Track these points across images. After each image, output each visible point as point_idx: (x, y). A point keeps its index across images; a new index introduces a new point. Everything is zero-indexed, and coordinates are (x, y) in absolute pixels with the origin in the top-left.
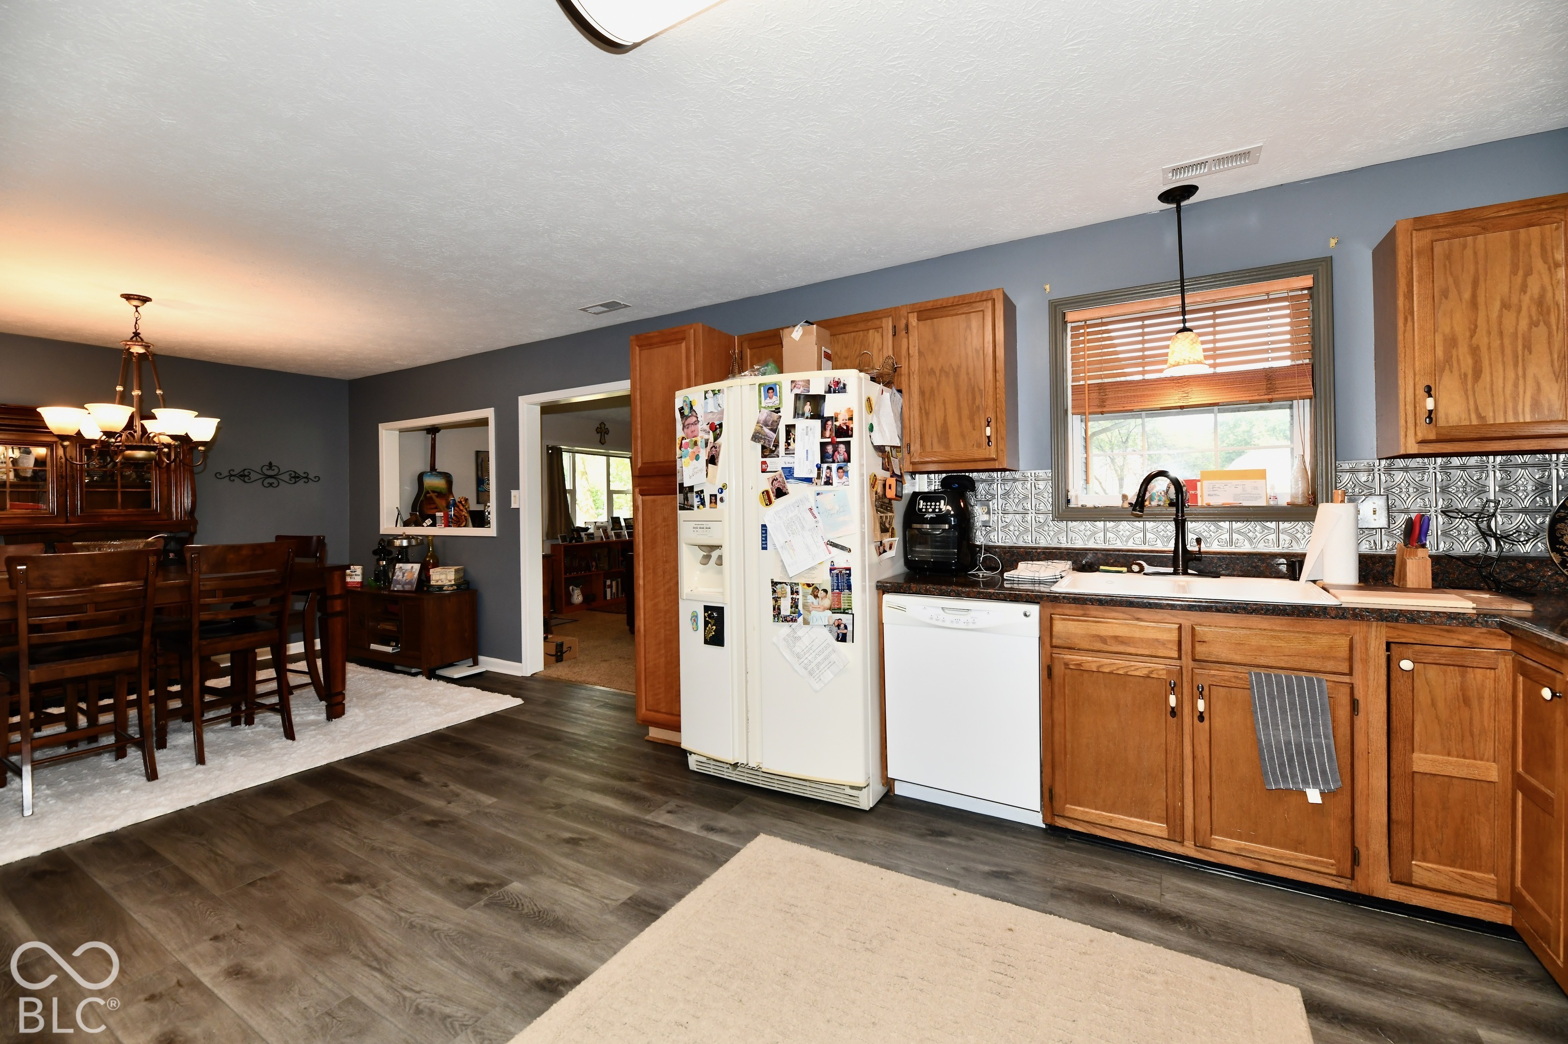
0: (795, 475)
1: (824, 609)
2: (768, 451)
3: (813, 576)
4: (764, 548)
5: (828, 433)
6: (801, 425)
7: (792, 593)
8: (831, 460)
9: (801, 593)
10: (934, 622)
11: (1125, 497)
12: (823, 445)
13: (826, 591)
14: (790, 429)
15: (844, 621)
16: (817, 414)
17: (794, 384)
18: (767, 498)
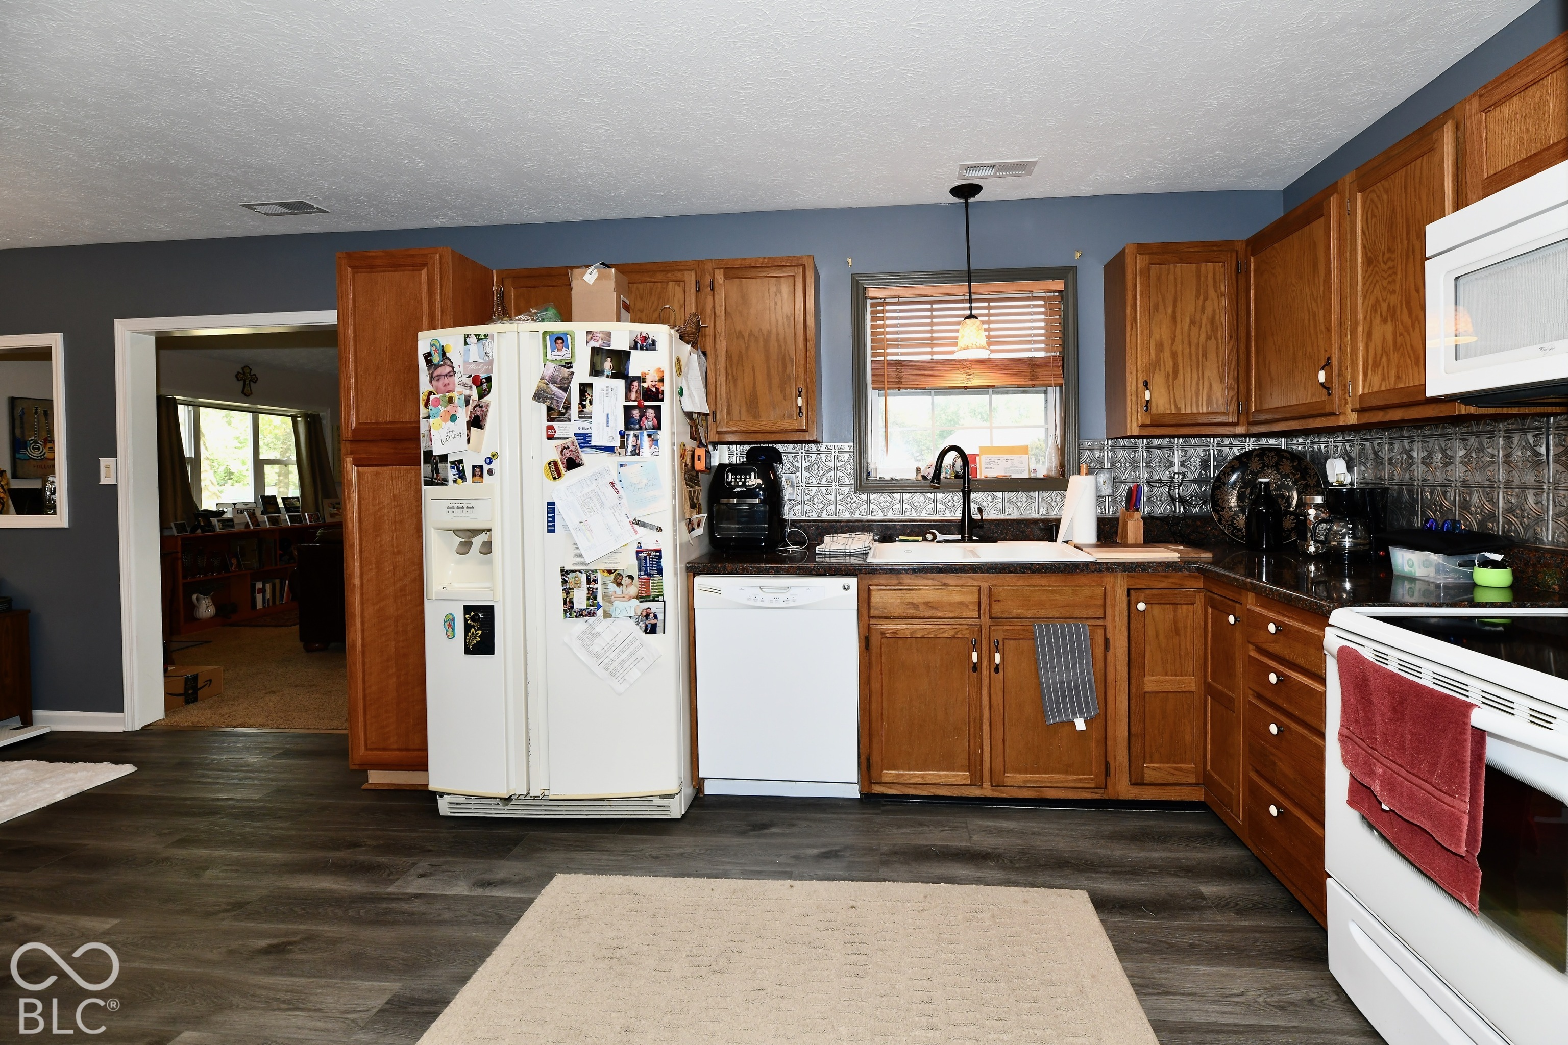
0: (593, 444)
1: (630, 599)
2: (558, 413)
3: (616, 560)
4: (551, 530)
5: (633, 396)
6: (600, 384)
7: (589, 582)
8: (637, 426)
9: (600, 581)
10: (752, 603)
12: (628, 410)
13: (631, 577)
14: (585, 389)
15: (653, 610)
16: (620, 373)
17: (590, 336)
18: (555, 471)
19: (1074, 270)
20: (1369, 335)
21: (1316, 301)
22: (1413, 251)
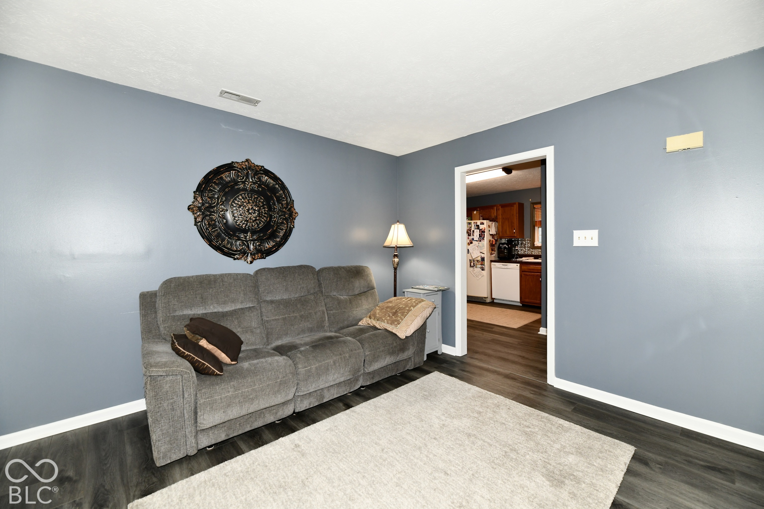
1: (479, 265)
2: (469, 235)
3: (477, 259)
4: (468, 253)
5: (480, 232)
6: (475, 230)
8: (481, 237)
9: (475, 262)
12: (480, 234)
13: (480, 261)
14: (473, 231)
15: (483, 267)
16: (478, 229)
17: (474, 223)
18: (469, 244)
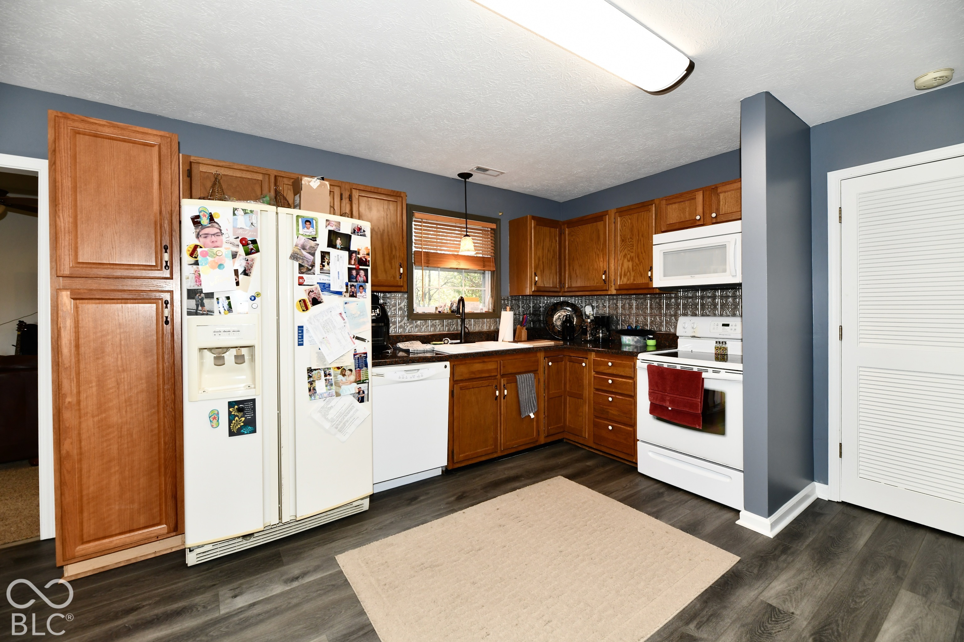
0: (332, 289)
1: (351, 383)
2: (305, 269)
3: (342, 361)
4: (300, 344)
5: (353, 262)
7: (325, 376)
8: (355, 280)
9: (332, 374)
11: (436, 308)
12: (350, 270)
13: (351, 370)
14: (324, 255)
15: (362, 389)
16: (346, 247)
17: (328, 223)
18: (305, 307)
19: (499, 220)
20: (622, 265)
21: (599, 250)
22: (640, 241)
